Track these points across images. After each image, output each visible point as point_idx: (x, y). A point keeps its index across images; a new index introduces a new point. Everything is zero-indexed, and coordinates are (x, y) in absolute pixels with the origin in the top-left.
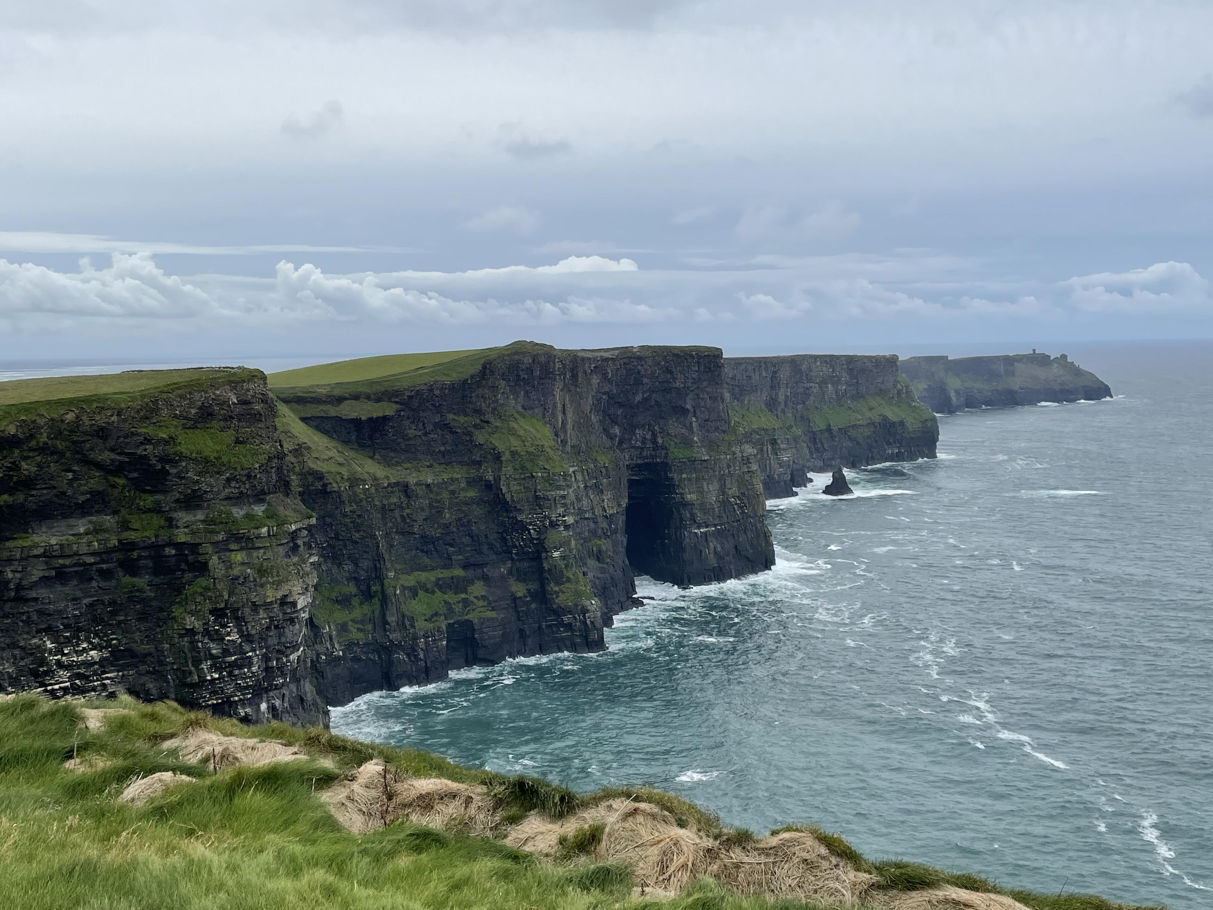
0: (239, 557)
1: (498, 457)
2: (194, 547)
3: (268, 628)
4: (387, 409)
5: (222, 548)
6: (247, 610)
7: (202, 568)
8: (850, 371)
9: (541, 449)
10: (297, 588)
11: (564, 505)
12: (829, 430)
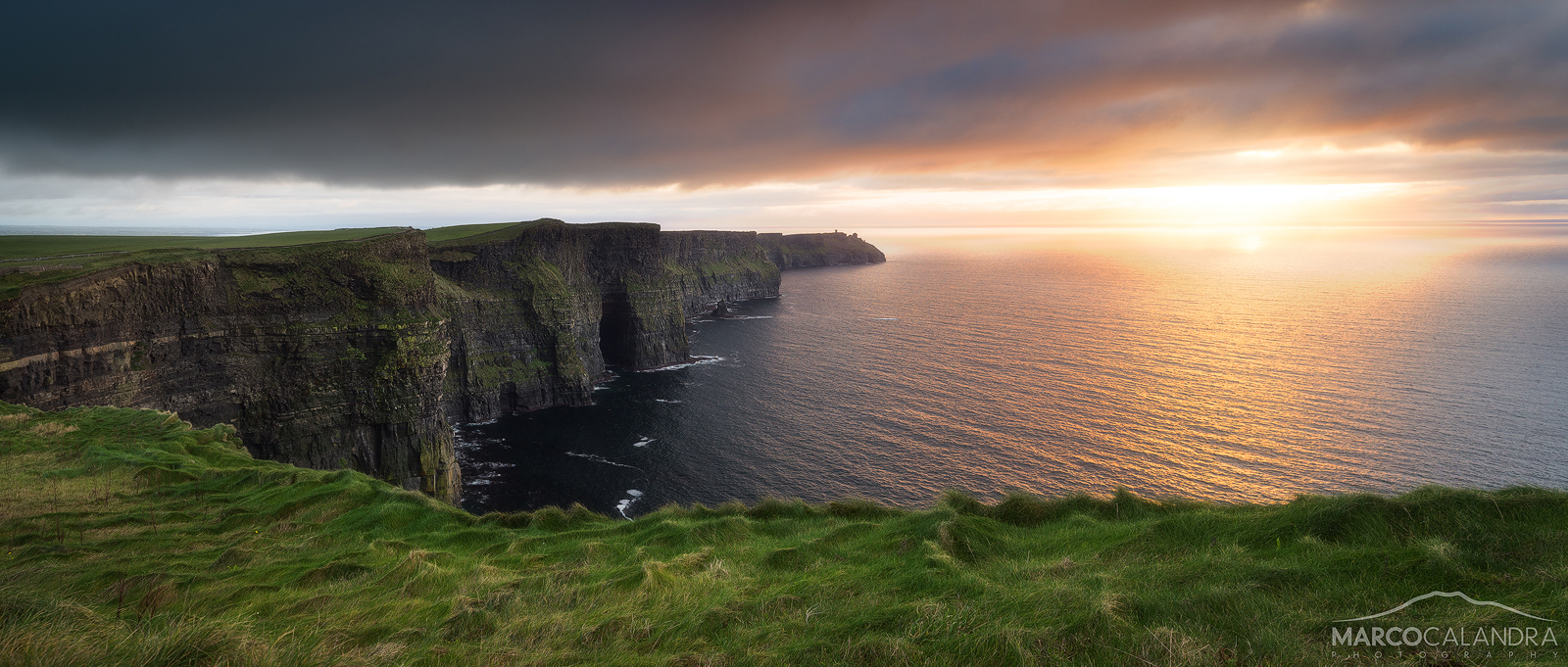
0: (413, 339)
1: (531, 287)
2: (388, 332)
3: (427, 381)
4: (469, 257)
5: (403, 333)
6: (417, 371)
7: (393, 346)
8: (727, 242)
9: (556, 283)
10: (443, 359)
11: (569, 317)
12: (714, 276)
